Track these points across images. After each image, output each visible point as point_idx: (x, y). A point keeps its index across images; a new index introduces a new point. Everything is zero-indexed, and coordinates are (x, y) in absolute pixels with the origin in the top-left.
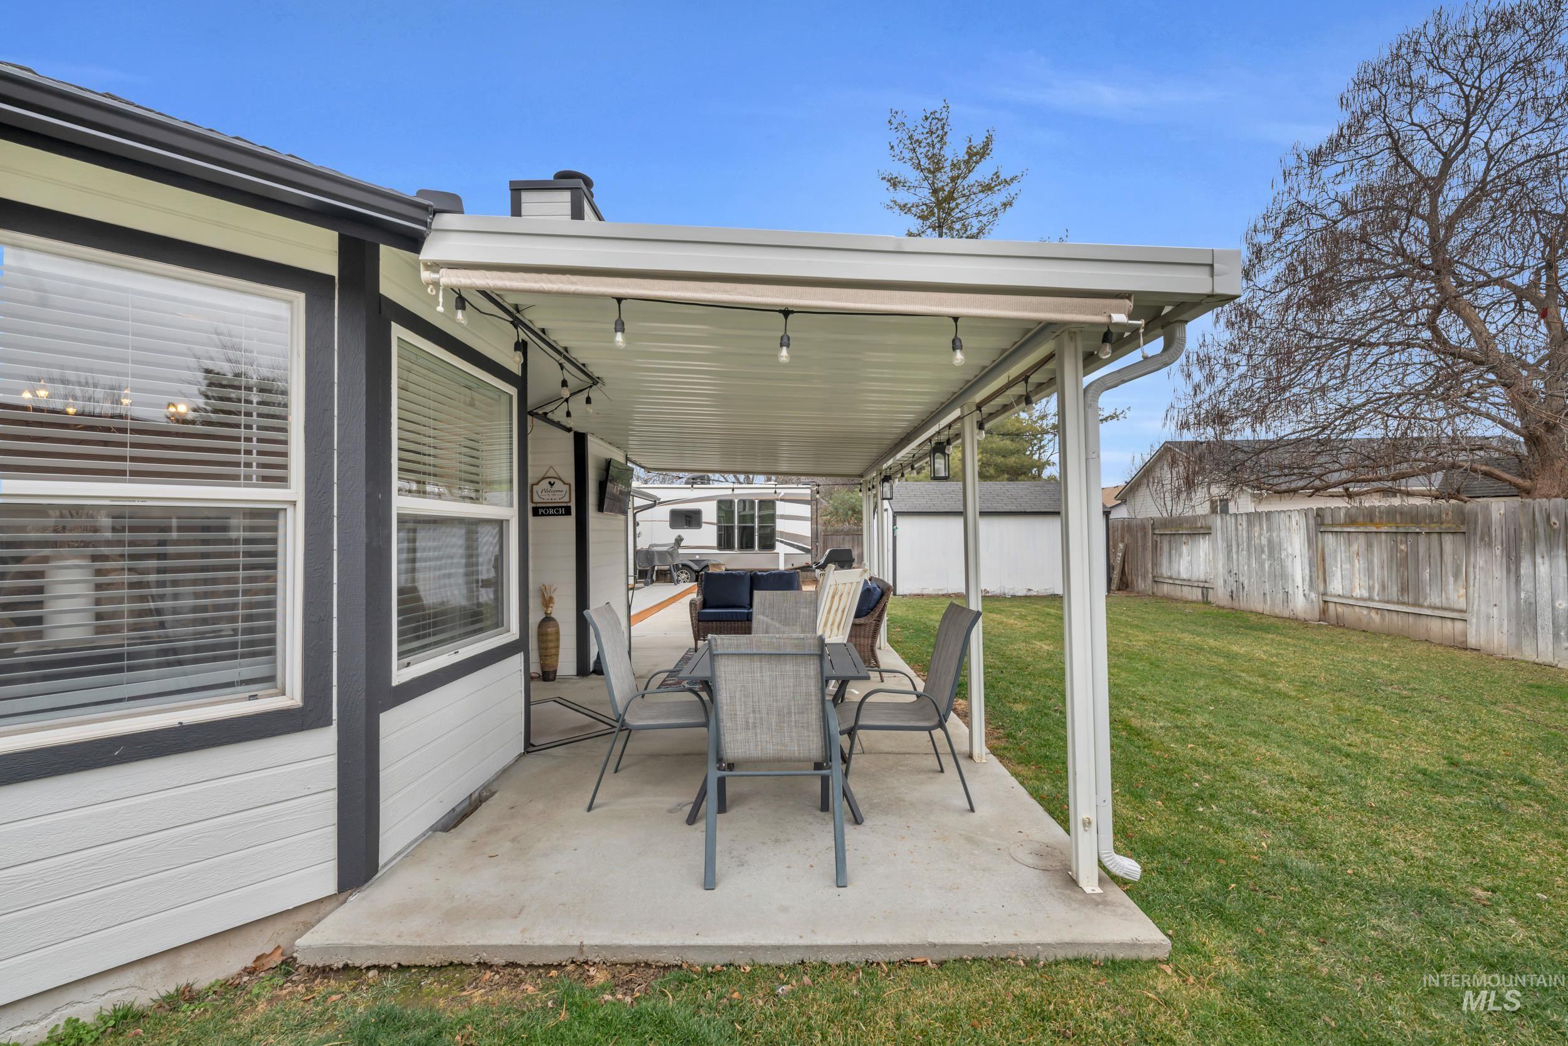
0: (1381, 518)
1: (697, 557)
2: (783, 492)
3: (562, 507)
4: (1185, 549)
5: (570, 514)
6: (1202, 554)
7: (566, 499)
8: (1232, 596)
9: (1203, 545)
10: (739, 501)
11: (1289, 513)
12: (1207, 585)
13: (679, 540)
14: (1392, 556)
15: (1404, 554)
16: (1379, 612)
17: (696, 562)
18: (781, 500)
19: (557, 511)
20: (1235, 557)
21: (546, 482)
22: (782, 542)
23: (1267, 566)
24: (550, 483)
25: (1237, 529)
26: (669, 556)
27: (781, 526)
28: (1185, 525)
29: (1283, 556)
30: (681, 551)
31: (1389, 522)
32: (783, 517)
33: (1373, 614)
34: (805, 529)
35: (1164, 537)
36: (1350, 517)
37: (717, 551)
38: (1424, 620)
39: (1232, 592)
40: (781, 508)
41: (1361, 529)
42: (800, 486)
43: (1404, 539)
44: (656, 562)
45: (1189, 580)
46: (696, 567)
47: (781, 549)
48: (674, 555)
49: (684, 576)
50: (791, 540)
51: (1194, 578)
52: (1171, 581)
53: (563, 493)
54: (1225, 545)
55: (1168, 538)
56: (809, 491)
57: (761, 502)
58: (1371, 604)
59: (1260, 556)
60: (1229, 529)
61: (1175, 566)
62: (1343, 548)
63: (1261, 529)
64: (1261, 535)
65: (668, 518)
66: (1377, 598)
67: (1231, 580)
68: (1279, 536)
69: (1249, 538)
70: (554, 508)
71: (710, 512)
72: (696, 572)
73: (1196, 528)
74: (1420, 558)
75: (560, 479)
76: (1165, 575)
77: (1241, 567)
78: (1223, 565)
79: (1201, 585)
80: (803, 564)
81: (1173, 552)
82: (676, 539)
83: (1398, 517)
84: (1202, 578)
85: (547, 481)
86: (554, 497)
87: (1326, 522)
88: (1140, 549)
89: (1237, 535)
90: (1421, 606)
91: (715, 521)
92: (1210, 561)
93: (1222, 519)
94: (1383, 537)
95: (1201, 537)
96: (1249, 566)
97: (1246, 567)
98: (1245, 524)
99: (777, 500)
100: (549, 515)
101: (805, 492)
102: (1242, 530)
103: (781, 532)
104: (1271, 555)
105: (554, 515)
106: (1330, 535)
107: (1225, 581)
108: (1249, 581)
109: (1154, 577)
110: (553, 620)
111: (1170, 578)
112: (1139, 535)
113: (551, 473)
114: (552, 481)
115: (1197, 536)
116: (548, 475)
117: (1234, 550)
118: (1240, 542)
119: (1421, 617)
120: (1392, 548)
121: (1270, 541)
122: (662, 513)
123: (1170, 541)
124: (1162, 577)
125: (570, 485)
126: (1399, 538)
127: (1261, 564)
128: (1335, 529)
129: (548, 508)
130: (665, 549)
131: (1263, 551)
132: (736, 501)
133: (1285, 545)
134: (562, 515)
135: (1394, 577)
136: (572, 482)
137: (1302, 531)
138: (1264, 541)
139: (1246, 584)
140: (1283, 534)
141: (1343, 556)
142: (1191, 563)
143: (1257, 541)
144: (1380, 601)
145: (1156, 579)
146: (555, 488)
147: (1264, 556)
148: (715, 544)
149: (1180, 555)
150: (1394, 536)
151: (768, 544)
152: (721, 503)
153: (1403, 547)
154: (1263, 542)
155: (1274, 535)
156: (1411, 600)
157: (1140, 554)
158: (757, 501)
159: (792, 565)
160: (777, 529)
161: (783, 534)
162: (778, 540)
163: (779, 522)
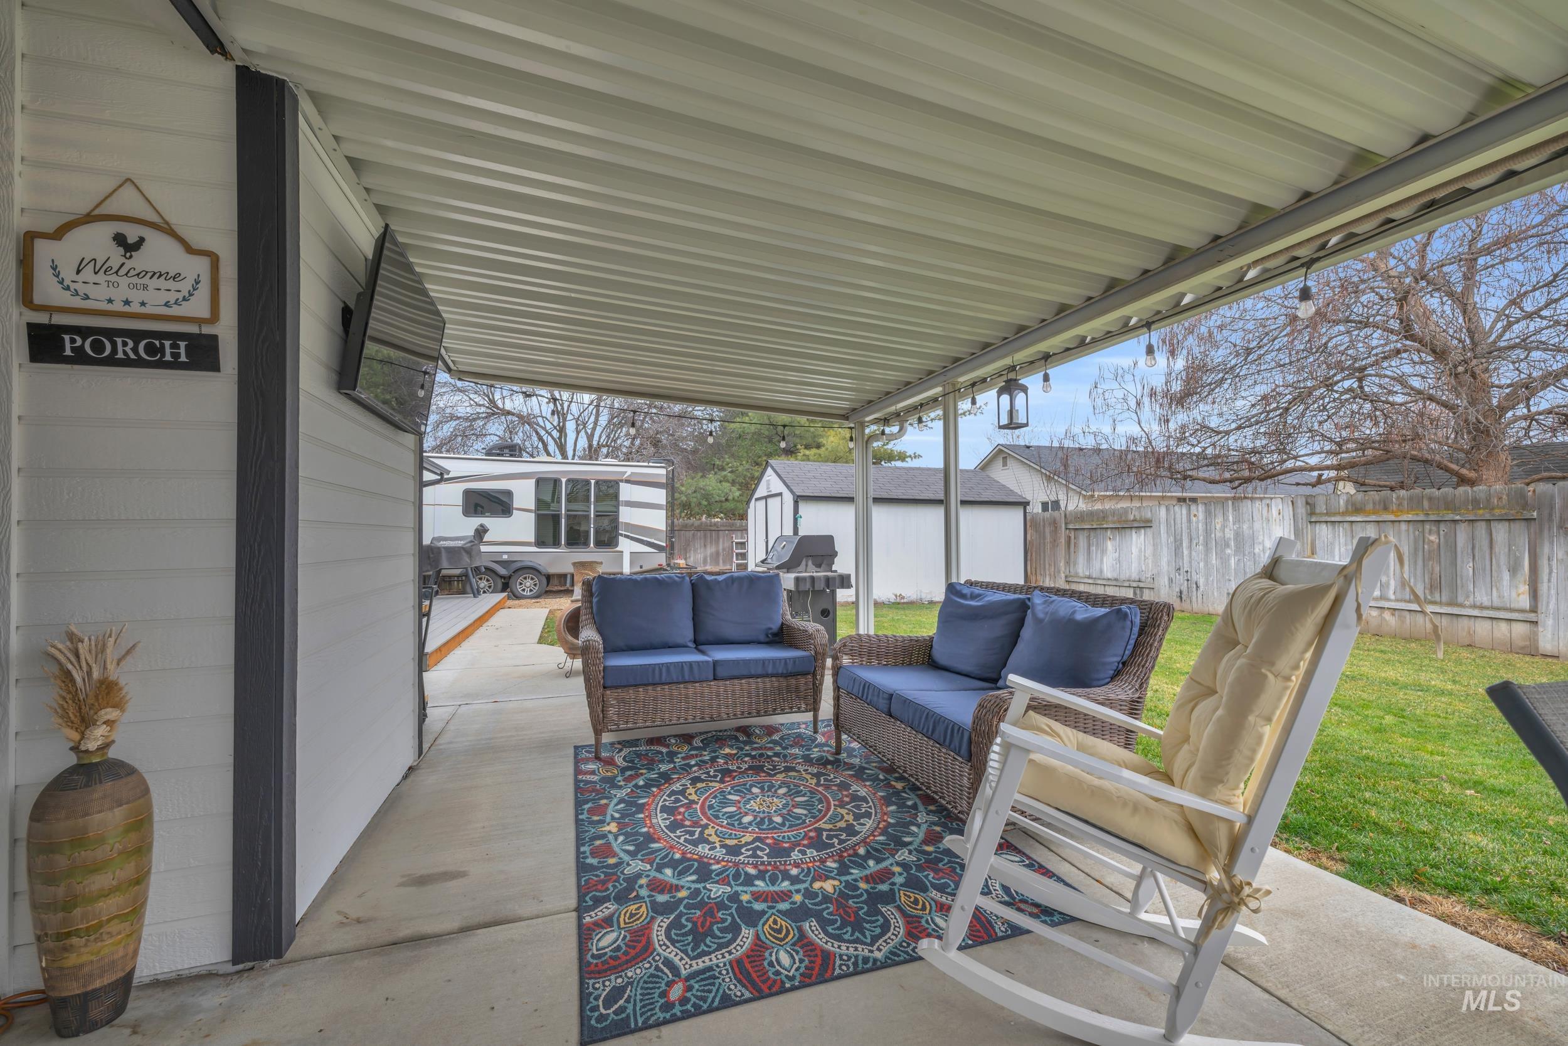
0: (1400, 504)
1: (505, 557)
2: (629, 471)
3: (175, 337)
4: (1109, 544)
5: (216, 367)
6: (1135, 550)
7: (199, 307)
8: (1181, 598)
9: (1138, 541)
10: (568, 481)
11: (1268, 501)
12: (1141, 585)
13: (481, 532)
14: (1416, 550)
15: (1435, 546)
16: (1397, 613)
17: (502, 564)
18: (627, 481)
19: (151, 349)
20: (1186, 552)
21: (103, 232)
22: (627, 537)
23: (1232, 561)
24: (120, 239)
25: (1189, 521)
26: (464, 554)
27: (626, 515)
28: (1110, 518)
29: (1257, 551)
30: (483, 548)
31: (1412, 509)
32: (630, 504)
33: (1387, 615)
34: (657, 520)
35: (1081, 532)
36: (1353, 504)
37: (534, 549)
38: (1465, 622)
39: (1181, 592)
40: (627, 492)
41: (1373, 518)
42: (651, 464)
43: (1434, 528)
44: (445, 563)
45: (1116, 580)
46: (502, 571)
47: (626, 546)
48: (474, 553)
49: (483, 584)
50: (639, 533)
51: (1123, 577)
52: (1090, 581)
53: (185, 286)
54: (1172, 539)
55: (1086, 533)
56: (663, 472)
57: (597, 483)
58: (1386, 604)
59: (1223, 551)
60: (1178, 521)
61: (1096, 565)
62: (1342, 540)
63: (1226, 519)
64: (1224, 527)
65: (459, 500)
66: (1393, 597)
67: (1180, 579)
68: (1251, 527)
69: (1208, 532)
70: (136, 336)
71: (524, 495)
72: (502, 577)
73: (1126, 521)
74: (1459, 549)
75: (168, 230)
76: (1081, 575)
77: (1194, 564)
78: (1169, 562)
79: (1135, 584)
80: (655, 566)
81: (1093, 548)
82: (477, 531)
83: (1426, 504)
84: (1135, 576)
85: (107, 230)
86: (136, 296)
87: (1318, 511)
88: (1048, 546)
89: (1189, 528)
90: (1462, 606)
91: (533, 507)
92: (1146, 558)
93: (1168, 510)
94: (1404, 526)
95: (1134, 531)
96: (1206, 563)
97: (1202, 564)
98: (1201, 516)
99: (622, 481)
100: (112, 361)
101: (660, 472)
102: (1197, 522)
103: (626, 524)
104: (1239, 549)
105: (139, 363)
106: (1324, 526)
107: (1171, 580)
108: (1207, 579)
109: (1066, 577)
110: (120, 770)
111: (1089, 577)
112: (1047, 530)
113: (127, 203)
114: (132, 233)
115: (1128, 531)
116: (109, 208)
117: (1185, 544)
118: (1194, 535)
119: (1460, 619)
120: (1416, 541)
121: (1237, 535)
122: (453, 493)
123: (1089, 537)
124: (1077, 575)
125: (215, 260)
126: (1427, 527)
127: (1224, 561)
128: (1333, 519)
129: (111, 333)
130: (460, 543)
131: (1227, 545)
132: (564, 480)
133: (1261, 538)
134: (175, 365)
135: (1419, 572)
136: (227, 250)
137: (1287, 522)
138: (1229, 534)
139: (1201, 582)
140: (1257, 525)
141: (1343, 549)
142: (1119, 560)
143: (1219, 534)
144: (1397, 600)
145: (1070, 579)
146: (140, 261)
147: (1228, 551)
148: (532, 539)
149: (1104, 551)
150: (1419, 525)
151: (608, 539)
152: (540, 482)
153: (1433, 538)
154: (1227, 536)
155: (1245, 527)
156: (1444, 599)
157: (1048, 552)
158: (593, 482)
159: (641, 567)
160: (621, 520)
161: (629, 527)
162: (621, 535)
163: (623, 510)
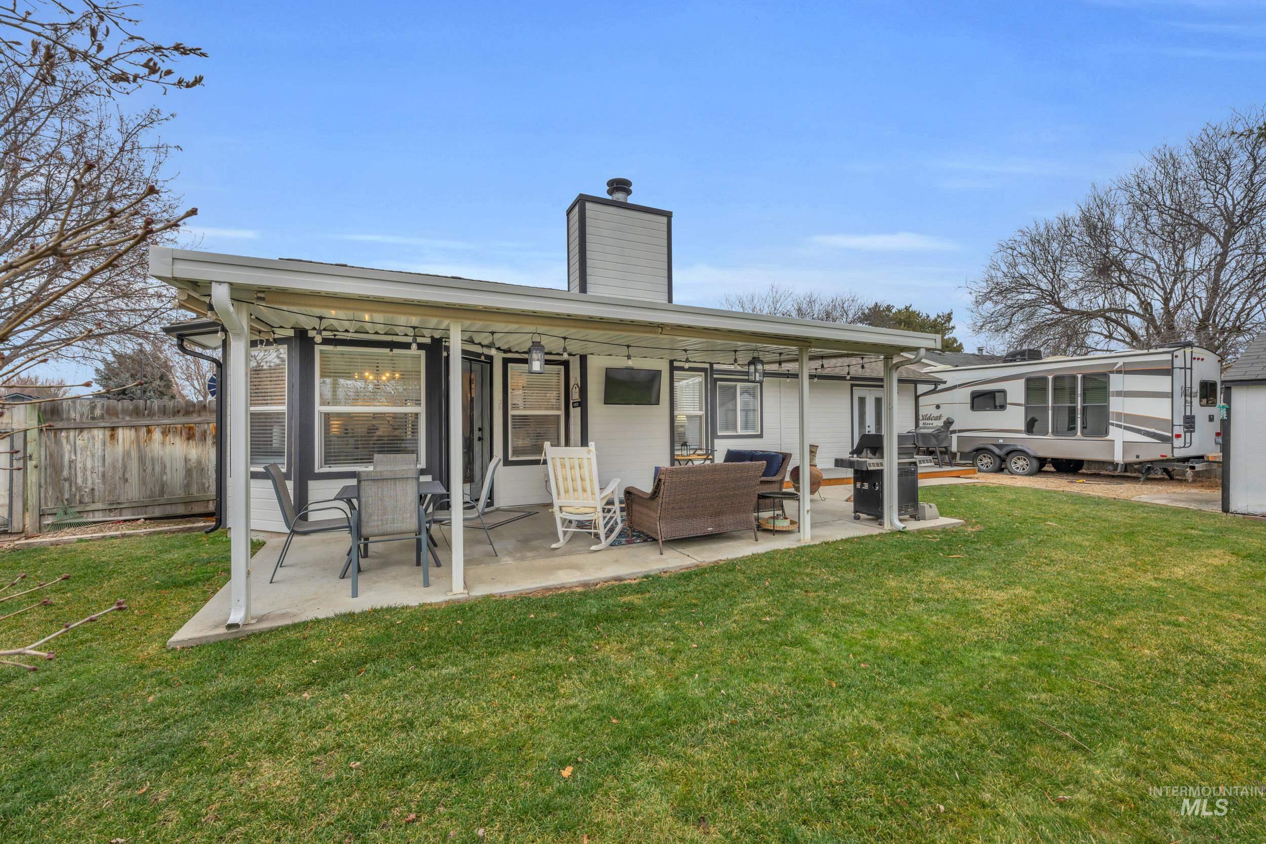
1: (1001, 441)
2: (1122, 361)
10: (1056, 377)
17: (1000, 446)
18: (1118, 371)
22: (1119, 426)
27: (1116, 405)
32: (1119, 394)
34: (1160, 408)
37: (1024, 436)
40: (1116, 383)
46: (1000, 452)
47: (1117, 435)
49: (984, 462)
50: (1132, 423)
56: (1167, 357)
57: (1084, 377)
65: (968, 400)
71: (1016, 391)
72: (998, 457)
91: (1023, 402)
99: (1112, 372)
103: (1117, 413)
122: (965, 395)
132: (1050, 377)
148: (1023, 428)
151: (1097, 427)
152: (1031, 381)
158: (1079, 376)
159: (1138, 457)
160: (1111, 410)
161: (1119, 415)
162: (1113, 424)
163: (1113, 400)
